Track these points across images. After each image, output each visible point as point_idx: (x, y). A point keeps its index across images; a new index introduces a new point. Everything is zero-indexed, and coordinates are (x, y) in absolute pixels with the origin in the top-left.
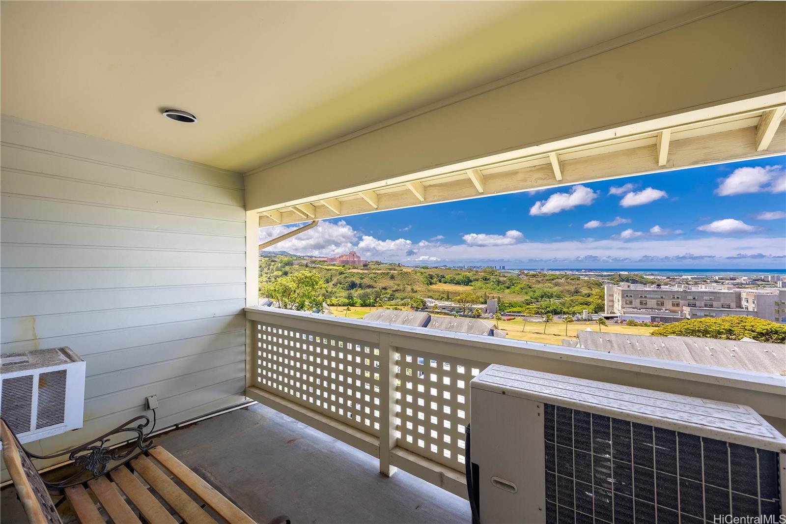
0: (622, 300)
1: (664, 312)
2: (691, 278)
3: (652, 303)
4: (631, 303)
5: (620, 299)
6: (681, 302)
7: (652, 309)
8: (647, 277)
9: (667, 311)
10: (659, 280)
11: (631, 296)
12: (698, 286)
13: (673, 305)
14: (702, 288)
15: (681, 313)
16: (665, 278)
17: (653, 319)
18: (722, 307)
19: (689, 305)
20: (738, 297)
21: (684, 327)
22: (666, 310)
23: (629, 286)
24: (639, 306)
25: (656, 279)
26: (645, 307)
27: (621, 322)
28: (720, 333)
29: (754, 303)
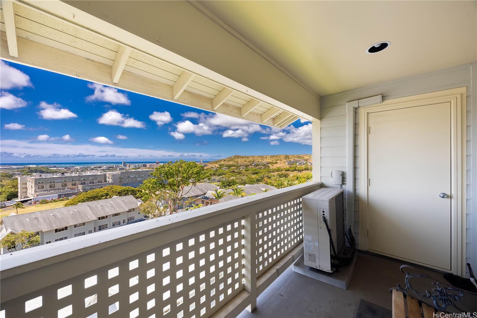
0: (35, 186)
1: (67, 190)
2: (80, 168)
3: (58, 185)
4: (43, 187)
5: (33, 185)
6: (77, 182)
7: (59, 189)
8: (52, 168)
9: (69, 189)
10: (60, 170)
11: (43, 183)
12: (86, 172)
13: (73, 185)
14: (88, 173)
15: (77, 189)
16: (64, 168)
17: (60, 196)
18: (98, 183)
19: (82, 184)
20: (105, 175)
21: (85, 197)
22: (68, 189)
23: (40, 176)
24: (49, 189)
25: (58, 169)
26: (54, 189)
27: (35, 203)
28: (102, 196)
29: (111, 178)
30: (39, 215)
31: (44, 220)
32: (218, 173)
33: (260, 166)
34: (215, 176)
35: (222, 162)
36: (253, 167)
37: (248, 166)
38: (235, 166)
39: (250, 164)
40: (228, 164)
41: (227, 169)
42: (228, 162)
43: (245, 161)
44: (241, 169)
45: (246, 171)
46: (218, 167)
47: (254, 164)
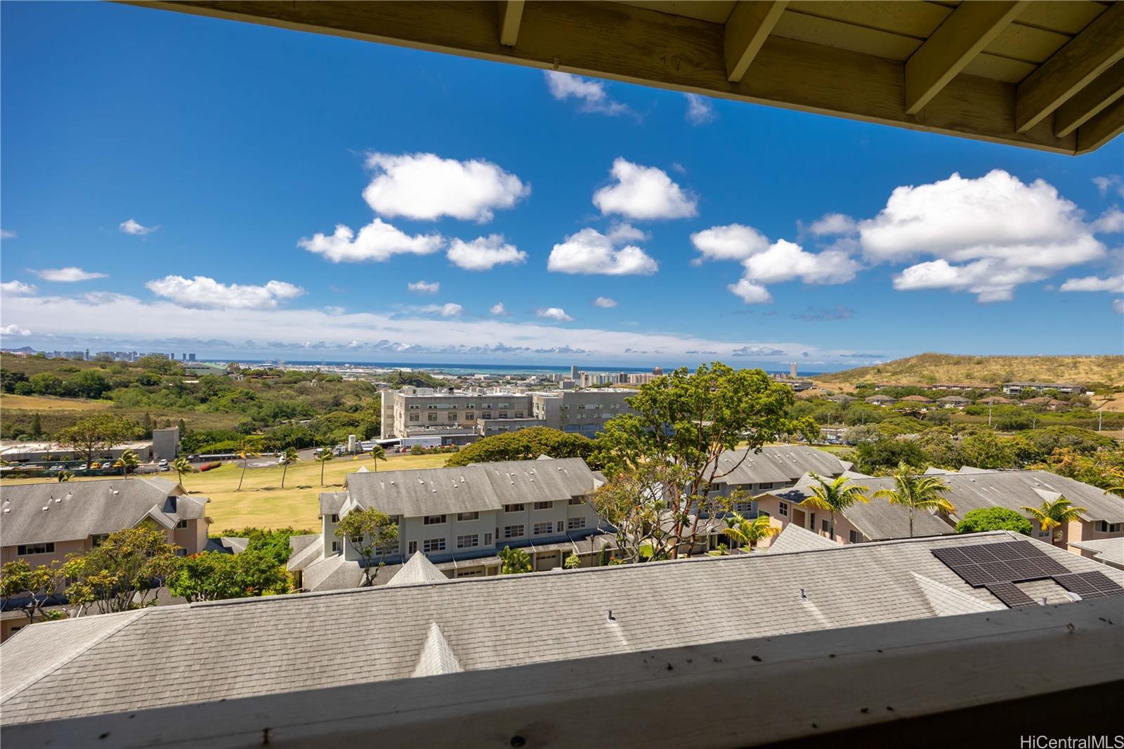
0: (405, 413)
1: (456, 430)
2: (484, 378)
3: (443, 416)
4: (417, 418)
5: (403, 412)
6: (476, 412)
7: (442, 425)
8: (436, 376)
9: (460, 427)
10: (449, 381)
11: (417, 407)
12: (493, 389)
13: (467, 418)
14: (497, 392)
15: (475, 428)
16: (456, 377)
17: (444, 440)
18: (516, 417)
19: (484, 417)
20: (530, 398)
21: (484, 449)
22: (459, 425)
23: (414, 392)
24: (427, 422)
25: (446, 379)
26: (435, 423)
27: (404, 451)
28: (518, 452)
29: (543, 409)
30: (400, 481)
31: (408, 492)
32: (850, 414)
33: (1039, 400)
34: (841, 422)
35: (868, 377)
36: (1003, 400)
37: (981, 395)
38: (921, 393)
39: (992, 389)
40: (893, 383)
41: (886, 401)
42: (893, 378)
43: (969, 376)
44: (947, 406)
45: (969, 413)
46: (851, 394)
47: (1012, 390)
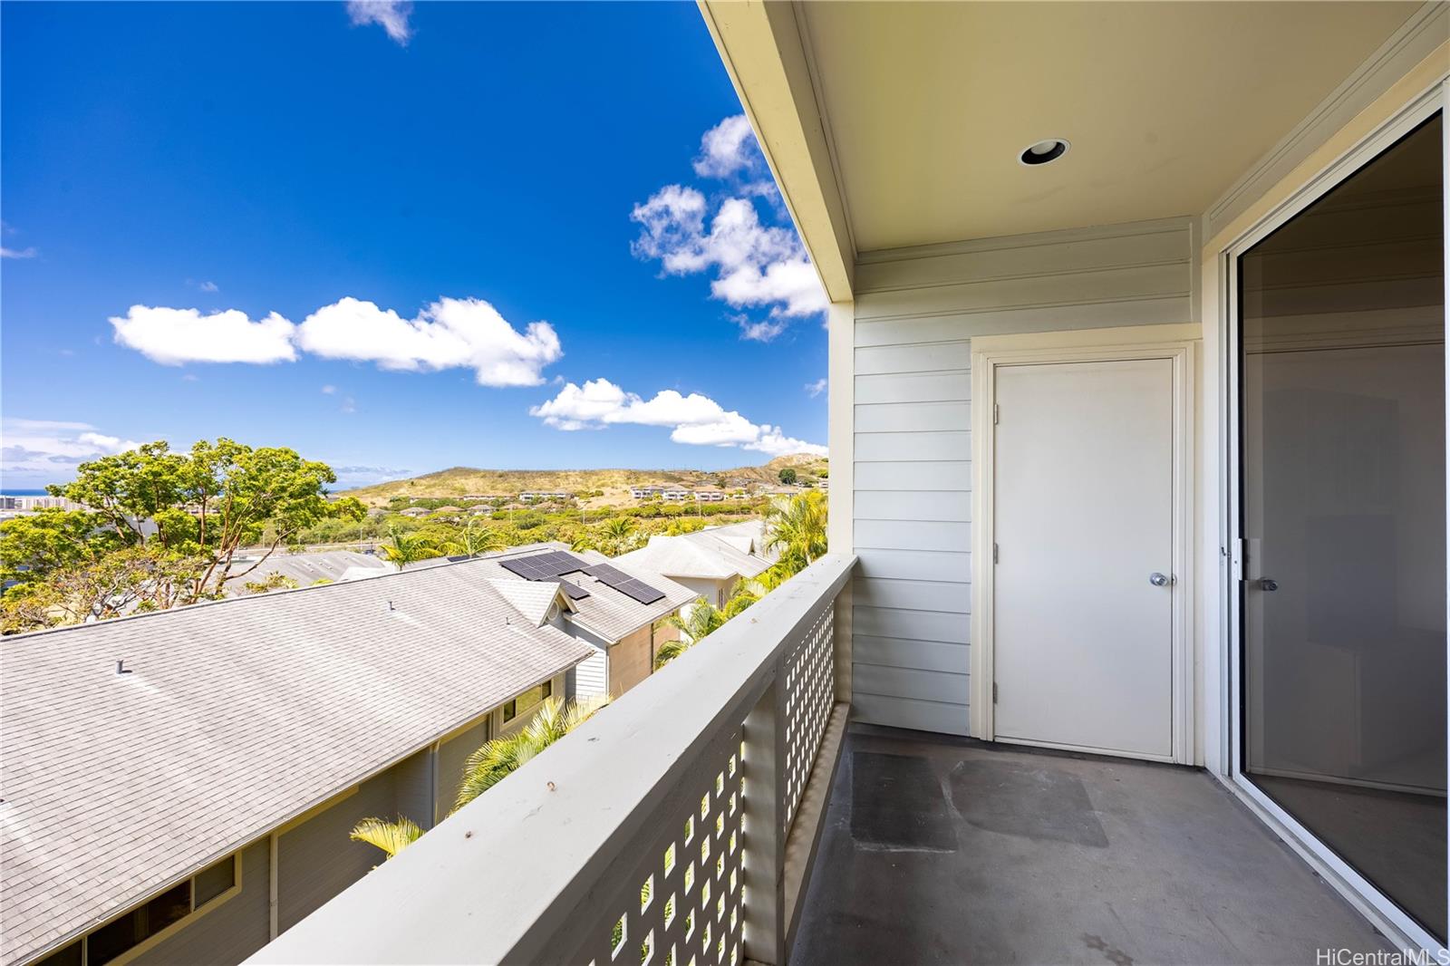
33: (545, 505)
34: (375, 537)
35: (402, 491)
36: (520, 506)
37: (503, 504)
38: (454, 504)
39: (511, 497)
40: (427, 496)
41: (421, 513)
42: (427, 491)
43: (493, 487)
44: (477, 514)
45: (495, 518)
46: (386, 509)
47: (526, 498)
